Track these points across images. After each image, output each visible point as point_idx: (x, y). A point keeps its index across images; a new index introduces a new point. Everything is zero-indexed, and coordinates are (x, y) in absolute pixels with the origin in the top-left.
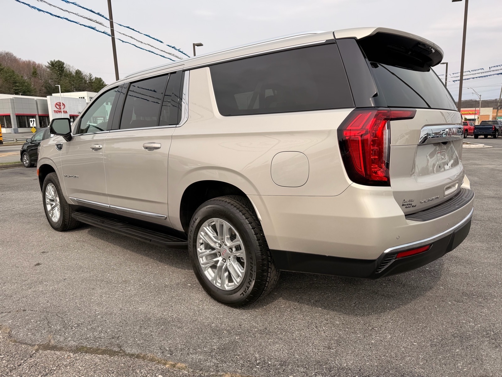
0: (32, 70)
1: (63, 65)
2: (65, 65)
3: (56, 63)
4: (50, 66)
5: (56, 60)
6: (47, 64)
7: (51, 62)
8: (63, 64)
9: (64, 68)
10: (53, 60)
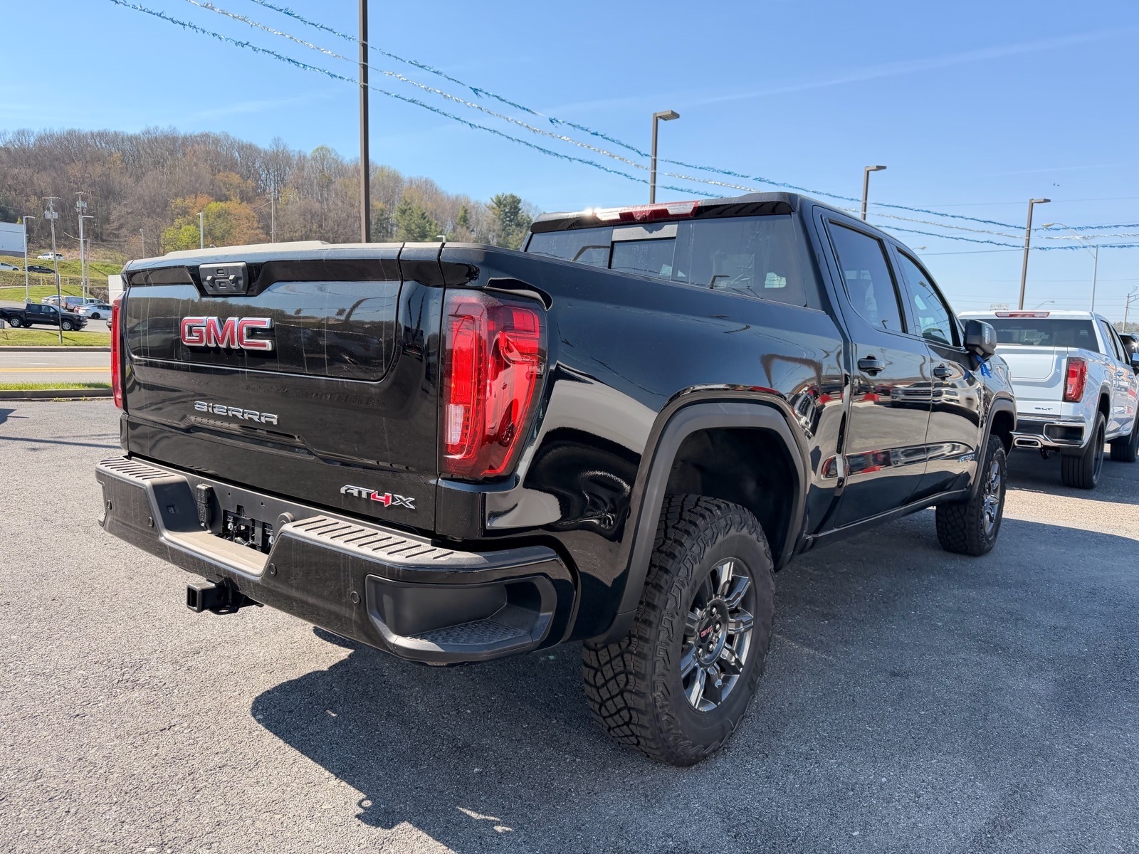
0: (461, 213)
1: (518, 203)
2: (520, 205)
3: (505, 200)
4: (495, 206)
5: (508, 193)
6: (489, 202)
7: (498, 197)
8: (519, 201)
9: (520, 210)
10: (500, 194)
